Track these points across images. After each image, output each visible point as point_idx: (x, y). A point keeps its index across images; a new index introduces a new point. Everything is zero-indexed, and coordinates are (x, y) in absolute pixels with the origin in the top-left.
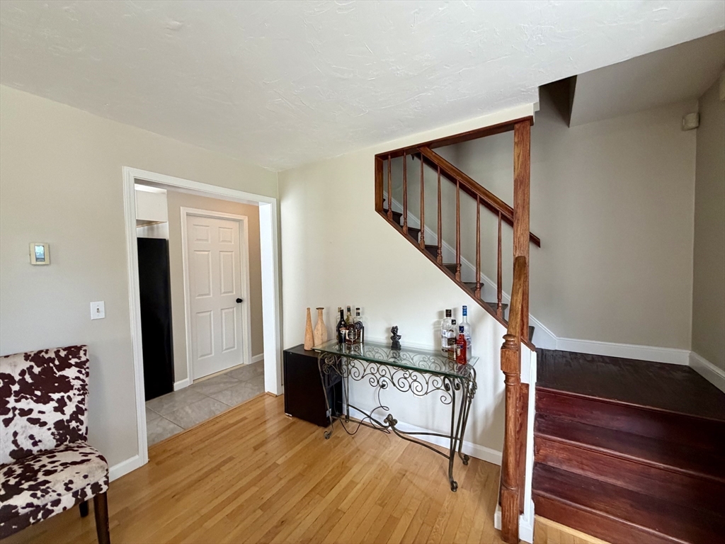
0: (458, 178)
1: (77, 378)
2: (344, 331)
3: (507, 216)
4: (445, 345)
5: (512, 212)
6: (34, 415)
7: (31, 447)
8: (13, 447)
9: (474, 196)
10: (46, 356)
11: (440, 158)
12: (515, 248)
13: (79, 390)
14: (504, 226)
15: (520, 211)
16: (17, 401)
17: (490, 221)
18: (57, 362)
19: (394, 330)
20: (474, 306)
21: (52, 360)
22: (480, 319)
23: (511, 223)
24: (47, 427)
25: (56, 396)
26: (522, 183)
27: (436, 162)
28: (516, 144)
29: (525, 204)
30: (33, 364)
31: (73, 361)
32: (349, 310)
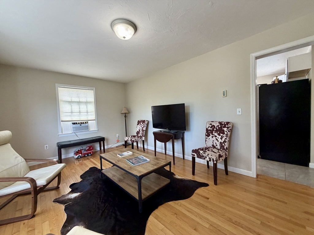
1: (226, 131)
6: (217, 138)
7: (215, 146)
8: (212, 144)
10: (222, 123)
13: (226, 135)
16: (215, 133)
18: (224, 126)
21: (223, 124)
24: (218, 142)
25: (221, 135)
30: (219, 124)
31: (227, 126)
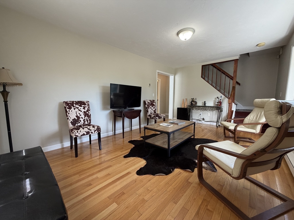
0: (221, 71)
2: (192, 102)
3: (232, 78)
4: (216, 104)
5: (233, 77)
9: (225, 74)
11: (217, 66)
12: (233, 84)
14: (231, 80)
15: (234, 77)
17: (228, 79)
19: (205, 102)
20: (223, 96)
22: (224, 99)
23: (232, 79)
26: (235, 72)
27: (216, 67)
28: (234, 64)
29: (236, 76)
32: (193, 99)
